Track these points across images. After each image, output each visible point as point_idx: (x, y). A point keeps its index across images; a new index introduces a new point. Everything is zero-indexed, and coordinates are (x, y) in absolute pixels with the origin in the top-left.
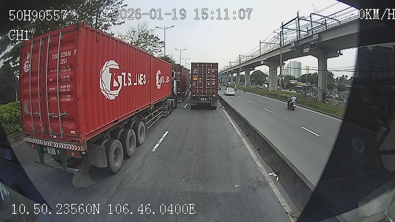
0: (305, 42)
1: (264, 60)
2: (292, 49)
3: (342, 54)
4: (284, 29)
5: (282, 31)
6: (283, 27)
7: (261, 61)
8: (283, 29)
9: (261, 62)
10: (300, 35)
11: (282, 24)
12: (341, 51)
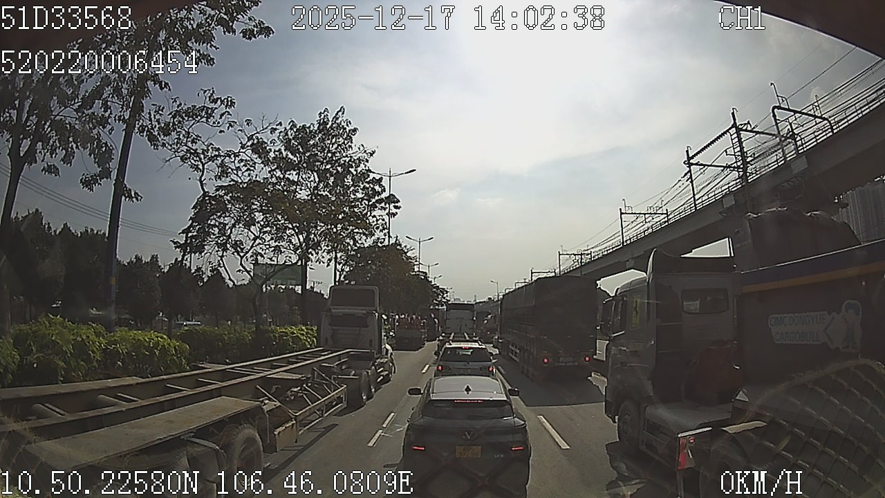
1: (635, 256)
2: (725, 215)
4: (692, 167)
5: (690, 171)
7: (628, 261)
9: (625, 262)
11: (687, 152)
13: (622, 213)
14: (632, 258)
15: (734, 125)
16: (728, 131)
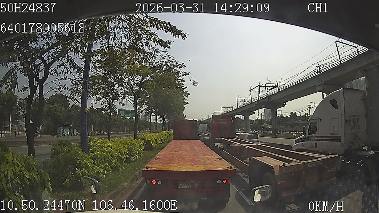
0: (262, 101)
3: (286, 105)
5: (251, 93)
6: (252, 90)
8: (251, 92)
10: (260, 97)
11: (251, 88)
12: (286, 103)
13: (237, 99)
14: (240, 112)
15: (259, 85)
16: (258, 86)
